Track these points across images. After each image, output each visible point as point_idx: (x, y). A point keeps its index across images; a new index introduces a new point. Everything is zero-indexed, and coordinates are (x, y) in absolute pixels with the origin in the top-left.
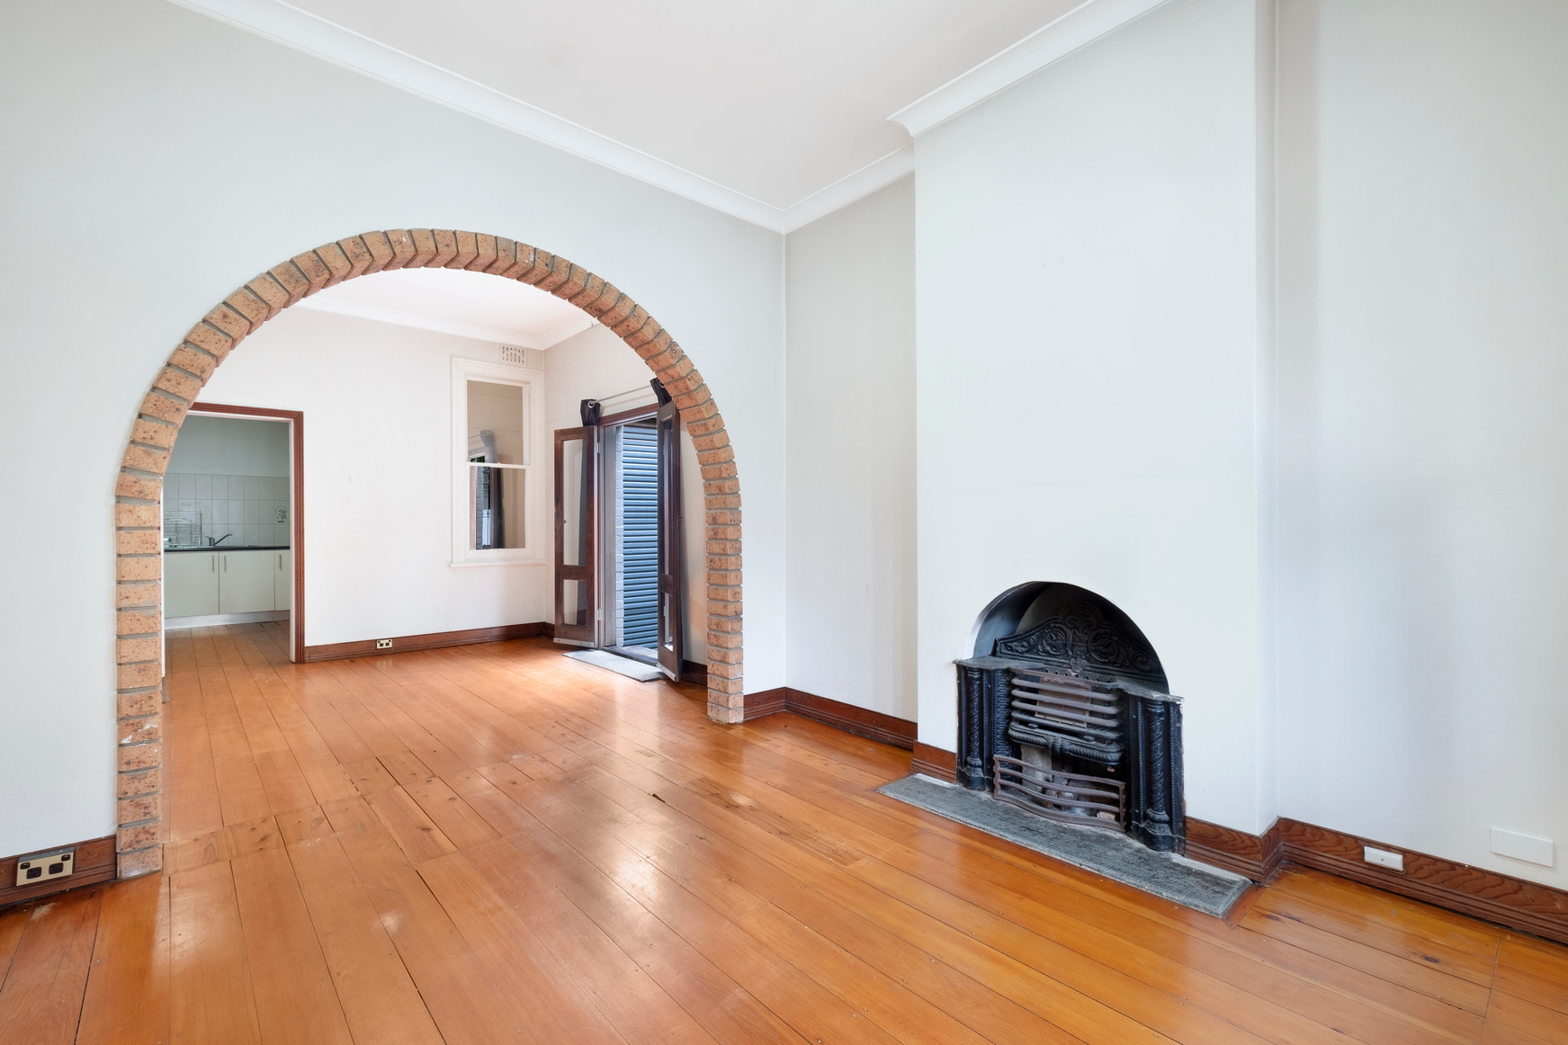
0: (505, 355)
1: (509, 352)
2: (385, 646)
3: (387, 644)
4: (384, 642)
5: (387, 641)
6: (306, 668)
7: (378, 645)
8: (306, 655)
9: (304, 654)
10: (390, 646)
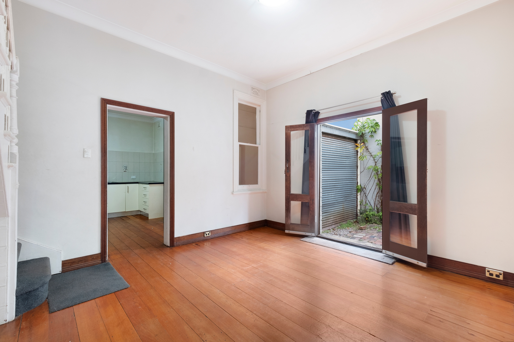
0: (253, 91)
1: (254, 90)
2: (208, 235)
3: (209, 234)
4: (207, 233)
5: (208, 232)
6: (174, 249)
7: (205, 234)
8: (175, 243)
9: (174, 242)
10: (210, 235)
